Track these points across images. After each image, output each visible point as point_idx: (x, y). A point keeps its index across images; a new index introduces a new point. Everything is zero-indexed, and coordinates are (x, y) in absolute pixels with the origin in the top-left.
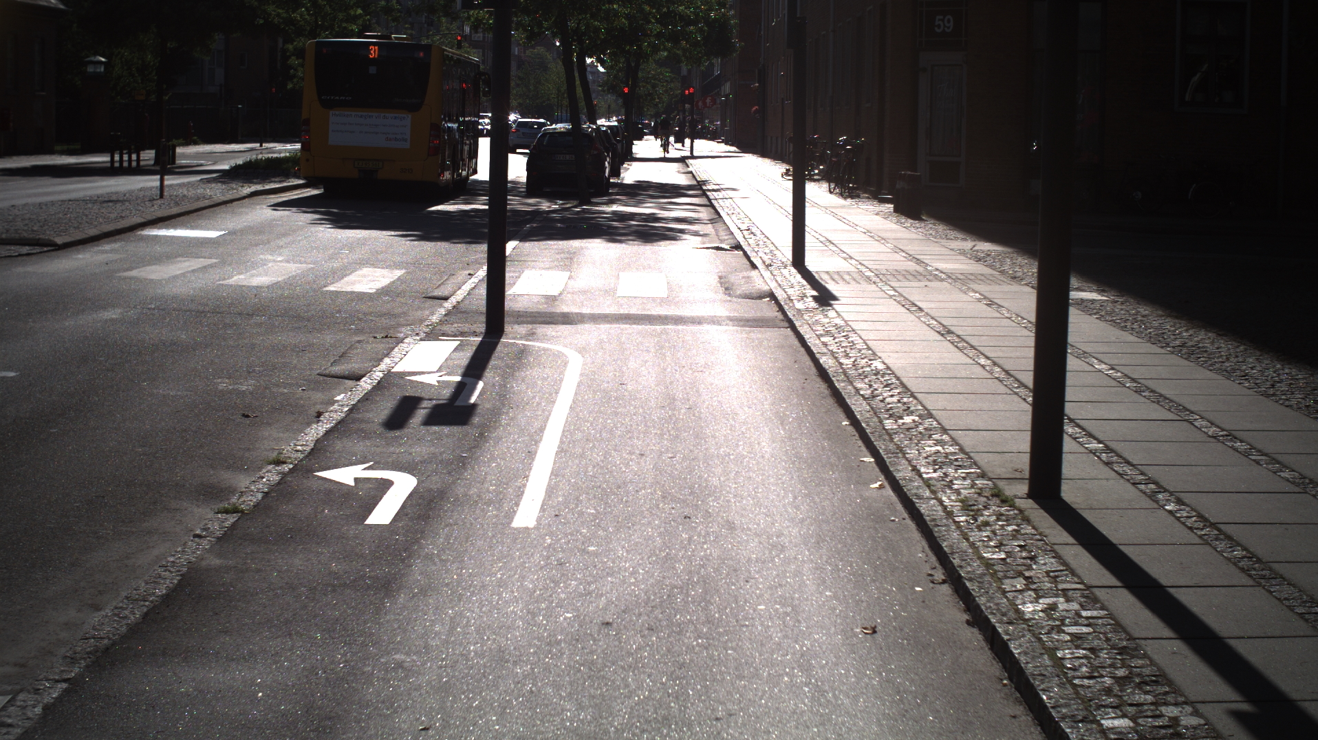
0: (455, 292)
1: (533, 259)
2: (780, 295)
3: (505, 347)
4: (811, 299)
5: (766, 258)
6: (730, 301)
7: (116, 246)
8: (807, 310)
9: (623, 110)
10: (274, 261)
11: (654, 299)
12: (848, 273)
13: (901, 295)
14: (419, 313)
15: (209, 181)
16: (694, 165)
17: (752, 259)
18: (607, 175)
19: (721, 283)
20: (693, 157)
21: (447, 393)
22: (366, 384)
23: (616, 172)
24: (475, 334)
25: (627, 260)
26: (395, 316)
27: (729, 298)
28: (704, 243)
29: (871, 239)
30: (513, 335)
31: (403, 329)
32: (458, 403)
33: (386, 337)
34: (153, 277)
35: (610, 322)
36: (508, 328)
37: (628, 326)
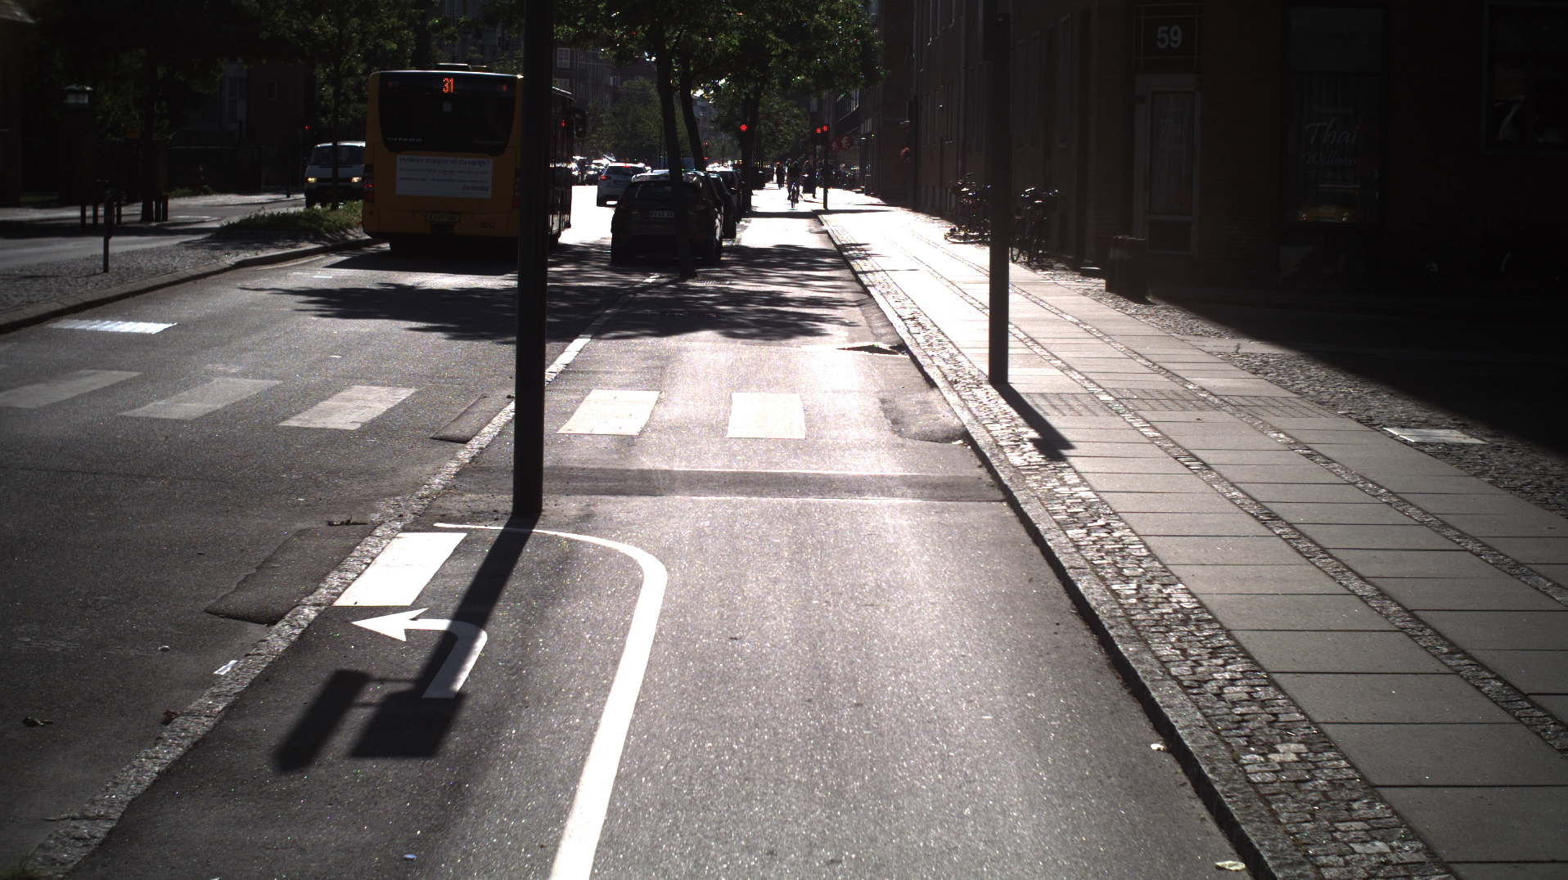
0: (481, 428)
1: (607, 368)
2: (980, 437)
3: (539, 545)
4: (1030, 446)
5: (946, 368)
6: (903, 446)
8: (1030, 468)
9: (740, 152)
10: (225, 374)
11: (785, 443)
12: (1074, 396)
13: (1166, 437)
14: (417, 470)
15: (189, 245)
16: (831, 222)
17: (926, 369)
18: (717, 238)
19: (885, 411)
20: (827, 212)
21: (417, 663)
23: (730, 232)
24: (494, 516)
25: (743, 371)
26: (376, 476)
27: (900, 440)
28: (853, 341)
29: (1088, 335)
31: (381, 505)
33: (348, 523)
35: (715, 491)
36: (547, 503)
37: (743, 498)
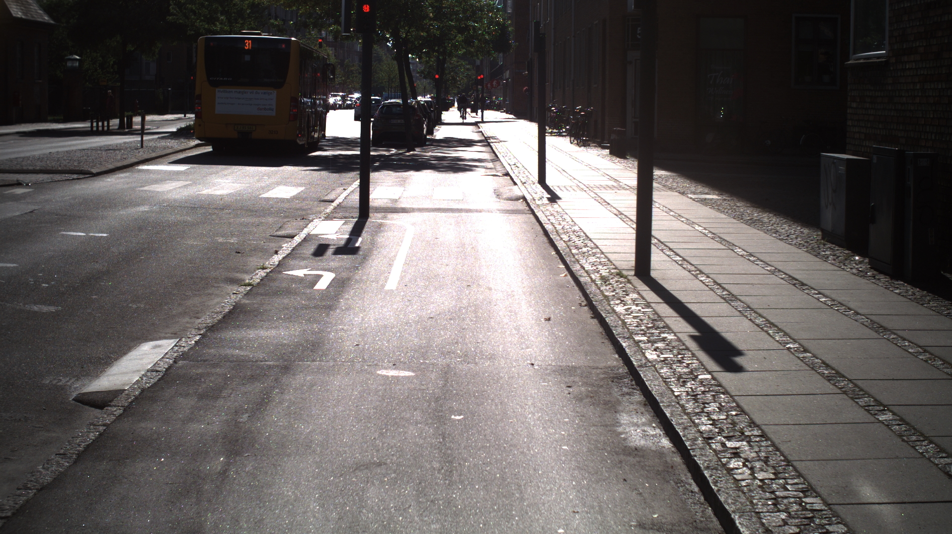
0: (337, 198)
1: (382, 180)
2: (528, 197)
3: (371, 223)
4: (546, 199)
5: (523, 179)
6: (499, 201)
7: (127, 174)
8: (543, 204)
9: (435, 90)
10: (225, 182)
11: (454, 201)
12: (571, 187)
13: (599, 197)
14: (318, 209)
16: (484, 127)
17: (515, 180)
18: (425, 132)
19: (495, 193)
20: (483, 122)
21: (343, 243)
22: (297, 239)
23: (431, 132)
24: (353, 217)
25: (438, 182)
26: (304, 210)
28: (487, 173)
29: (589, 169)
30: (374, 219)
31: (311, 216)
32: (349, 246)
33: (303, 219)
34: (158, 190)
35: (429, 212)
36: (371, 215)
37: (439, 214)
